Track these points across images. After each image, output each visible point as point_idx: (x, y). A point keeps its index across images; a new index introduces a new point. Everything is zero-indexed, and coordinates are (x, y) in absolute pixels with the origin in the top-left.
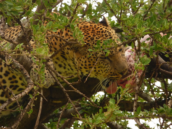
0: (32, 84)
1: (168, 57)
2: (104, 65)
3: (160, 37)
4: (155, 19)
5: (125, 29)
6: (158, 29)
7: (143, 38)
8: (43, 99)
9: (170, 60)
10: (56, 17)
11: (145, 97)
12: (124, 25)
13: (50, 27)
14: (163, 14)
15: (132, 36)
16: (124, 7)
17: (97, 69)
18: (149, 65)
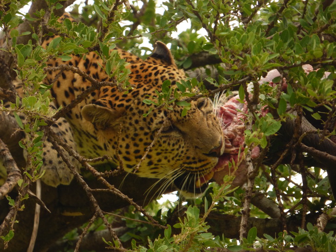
0: (18, 173)
1: (320, 119)
2: (171, 146)
3: (303, 76)
4: (292, 36)
5: (224, 57)
6: (297, 56)
7: (264, 76)
8: (42, 209)
9: (324, 125)
10: (69, 28)
11: (268, 207)
12: (224, 46)
13: (56, 51)
14: (311, 25)
15: (240, 71)
16: (223, 7)
17: (155, 158)
18: (276, 135)
